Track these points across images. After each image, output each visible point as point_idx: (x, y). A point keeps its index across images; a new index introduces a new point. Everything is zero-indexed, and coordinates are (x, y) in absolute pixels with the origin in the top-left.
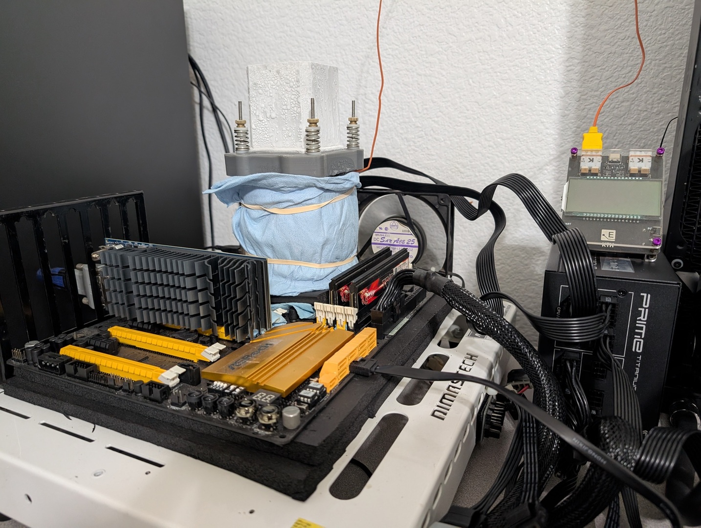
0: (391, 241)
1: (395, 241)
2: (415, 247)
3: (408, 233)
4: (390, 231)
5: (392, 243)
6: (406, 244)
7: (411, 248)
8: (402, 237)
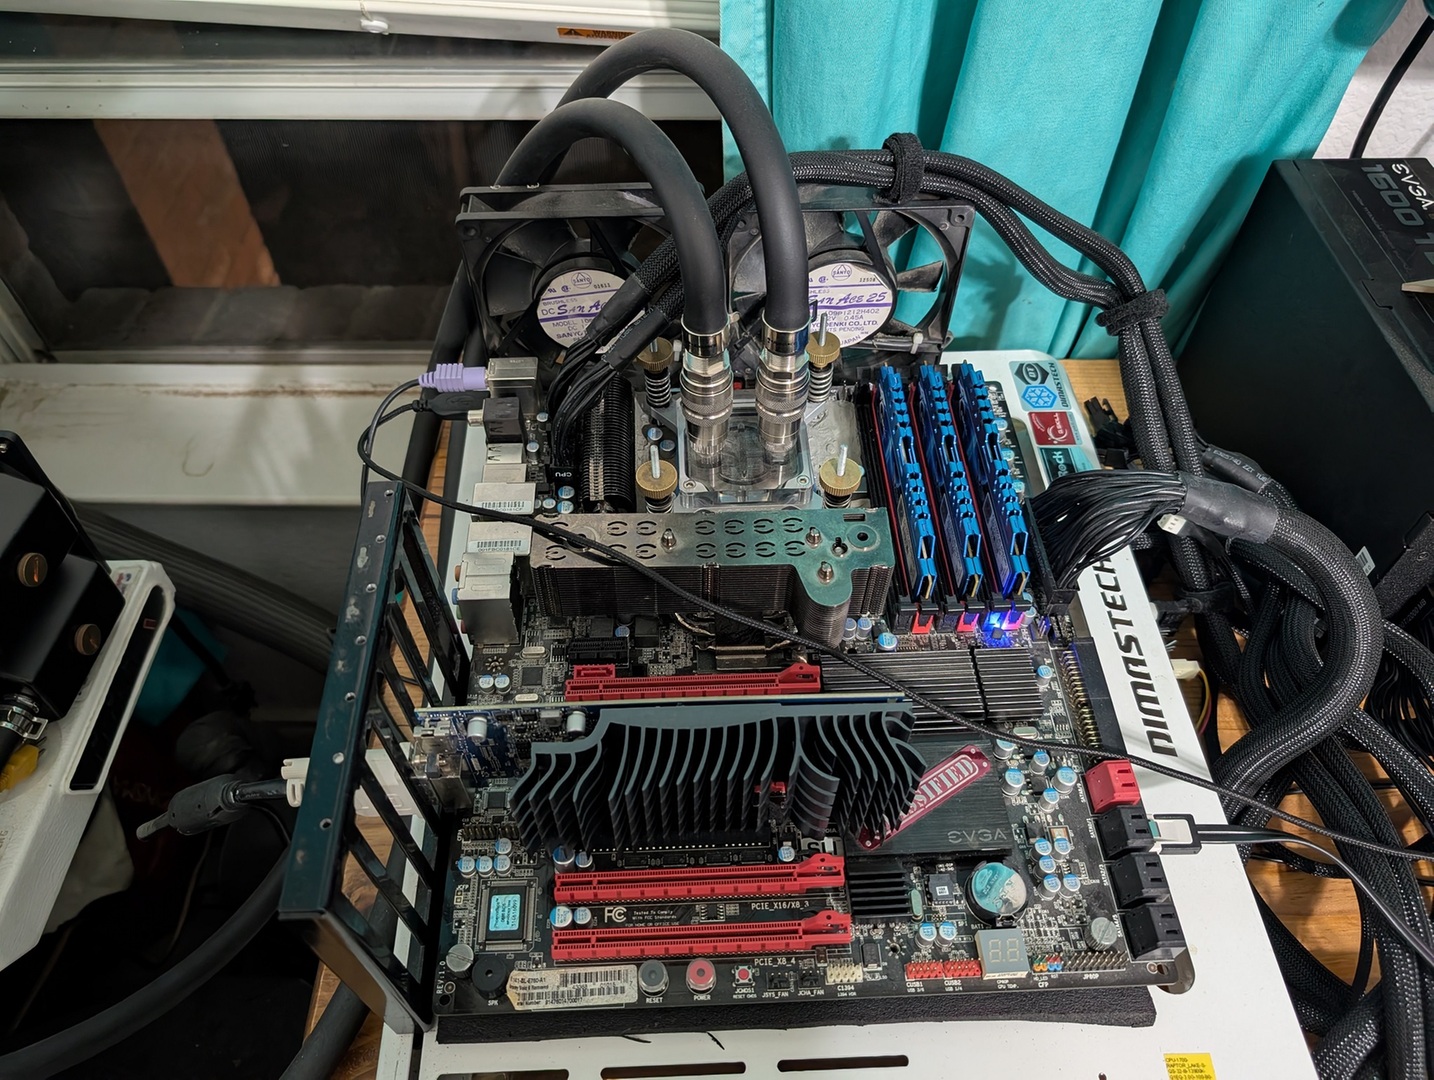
0: (831, 300)
1: (840, 300)
2: (885, 305)
3: (872, 283)
4: (830, 281)
5: (834, 304)
6: (864, 302)
7: (875, 308)
8: (856, 292)
